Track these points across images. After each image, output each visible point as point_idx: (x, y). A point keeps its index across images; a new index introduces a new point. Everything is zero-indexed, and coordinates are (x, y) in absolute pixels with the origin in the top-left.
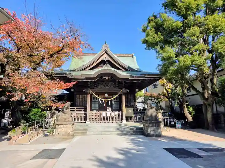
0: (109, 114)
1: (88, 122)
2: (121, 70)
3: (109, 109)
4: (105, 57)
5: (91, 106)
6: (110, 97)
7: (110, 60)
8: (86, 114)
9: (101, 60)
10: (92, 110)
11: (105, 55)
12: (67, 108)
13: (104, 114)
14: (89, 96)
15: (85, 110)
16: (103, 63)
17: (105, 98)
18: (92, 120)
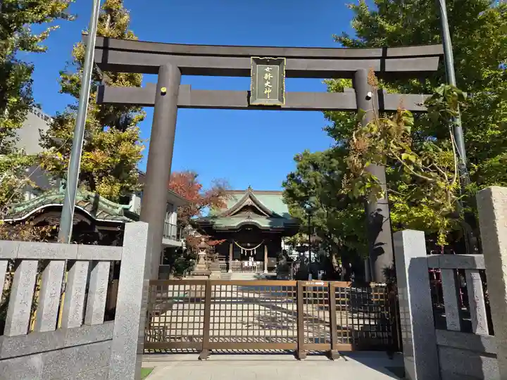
0: (251, 264)
1: (230, 271)
2: (264, 215)
3: (251, 259)
4: (249, 202)
5: (233, 256)
6: (253, 245)
7: (254, 205)
8: (228, 264)
9: (244, 205)
10: (234, 259)
11: (249, 200)
12: (216, 258)
13: (246, 263)
14: (231, 245)
15: (227, 259)
16: (246, 208)
17: (246, 247)
18: (235, 270)
